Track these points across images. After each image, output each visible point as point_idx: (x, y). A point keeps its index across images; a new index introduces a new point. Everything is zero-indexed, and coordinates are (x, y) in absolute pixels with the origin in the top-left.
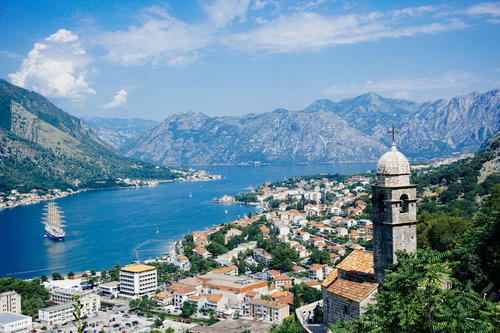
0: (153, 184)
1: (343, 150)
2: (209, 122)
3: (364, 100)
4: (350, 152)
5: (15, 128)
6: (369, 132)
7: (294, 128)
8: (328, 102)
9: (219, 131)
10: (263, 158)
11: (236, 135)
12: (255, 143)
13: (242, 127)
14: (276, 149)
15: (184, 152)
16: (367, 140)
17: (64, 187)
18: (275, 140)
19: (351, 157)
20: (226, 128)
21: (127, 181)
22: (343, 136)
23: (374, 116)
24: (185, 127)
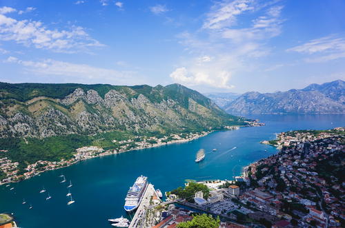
0: (237, 128)
1: (323, 108)
2: (261, 96)
3: (335, 84)
4: (326, 109)
5: (190, 107)
6: (337, 99)
7: (299, 98)
8: (316, 85)
9: (265, 99)
10: (284, 111)
11: (272, 101)
12: (280, 105)
13: (275, 98)
14: (290, 108)
15: (250, 108)
16: (336, 103)
17: (206, 130)
18: (290, 103)
19: (327, 111)
20: (268, 98)
21: (228, 127)
22: (323, 102)
23: (340, 91)
24: (251, 98)
